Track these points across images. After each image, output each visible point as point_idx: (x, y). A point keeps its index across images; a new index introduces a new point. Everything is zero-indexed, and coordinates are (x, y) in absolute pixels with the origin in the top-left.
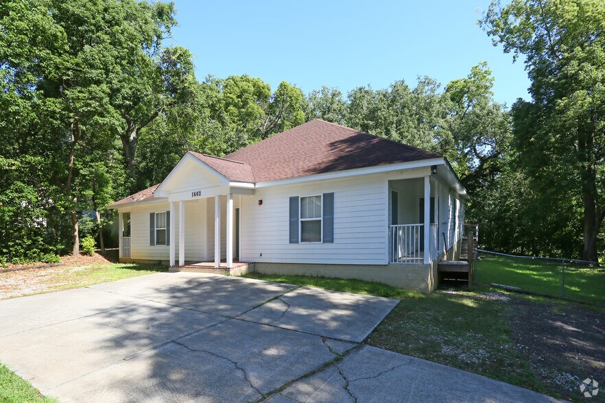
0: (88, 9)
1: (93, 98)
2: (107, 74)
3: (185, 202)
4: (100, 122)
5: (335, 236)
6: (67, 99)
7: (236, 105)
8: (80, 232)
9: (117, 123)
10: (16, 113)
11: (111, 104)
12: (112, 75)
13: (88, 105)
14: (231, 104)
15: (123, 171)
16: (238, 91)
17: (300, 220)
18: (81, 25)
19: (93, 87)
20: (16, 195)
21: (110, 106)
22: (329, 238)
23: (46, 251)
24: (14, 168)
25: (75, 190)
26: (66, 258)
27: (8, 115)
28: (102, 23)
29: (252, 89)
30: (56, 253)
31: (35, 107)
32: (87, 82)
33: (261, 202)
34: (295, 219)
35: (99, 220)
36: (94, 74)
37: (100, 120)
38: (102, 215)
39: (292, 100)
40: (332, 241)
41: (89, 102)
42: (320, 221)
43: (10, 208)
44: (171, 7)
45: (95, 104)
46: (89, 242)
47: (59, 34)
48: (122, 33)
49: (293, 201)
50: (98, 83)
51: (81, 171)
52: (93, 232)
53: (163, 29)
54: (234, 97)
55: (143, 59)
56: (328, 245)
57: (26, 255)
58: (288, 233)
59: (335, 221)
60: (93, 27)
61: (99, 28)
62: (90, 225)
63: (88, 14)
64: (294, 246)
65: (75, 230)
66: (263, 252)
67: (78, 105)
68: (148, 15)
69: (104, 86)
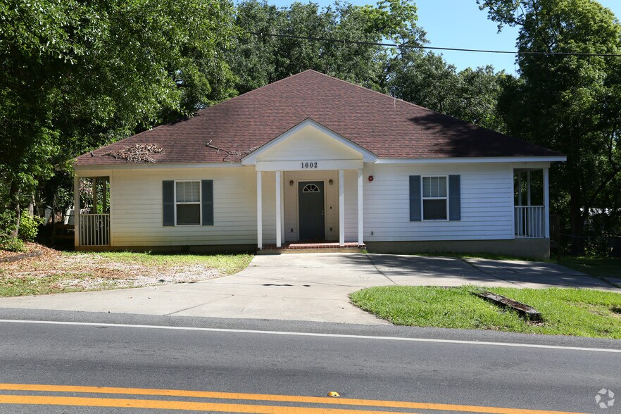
5: (462, 215)
17: (422, 198)
22: (456, 216)
33: (371, 178)
34: (416, 198)
40: (459, 219)
42: (446, 200)
49: (414, 181)
56: (455, 223)
58: (408, 211)
59: (463, 201)
64: (415, 224)
66: (374, 230)
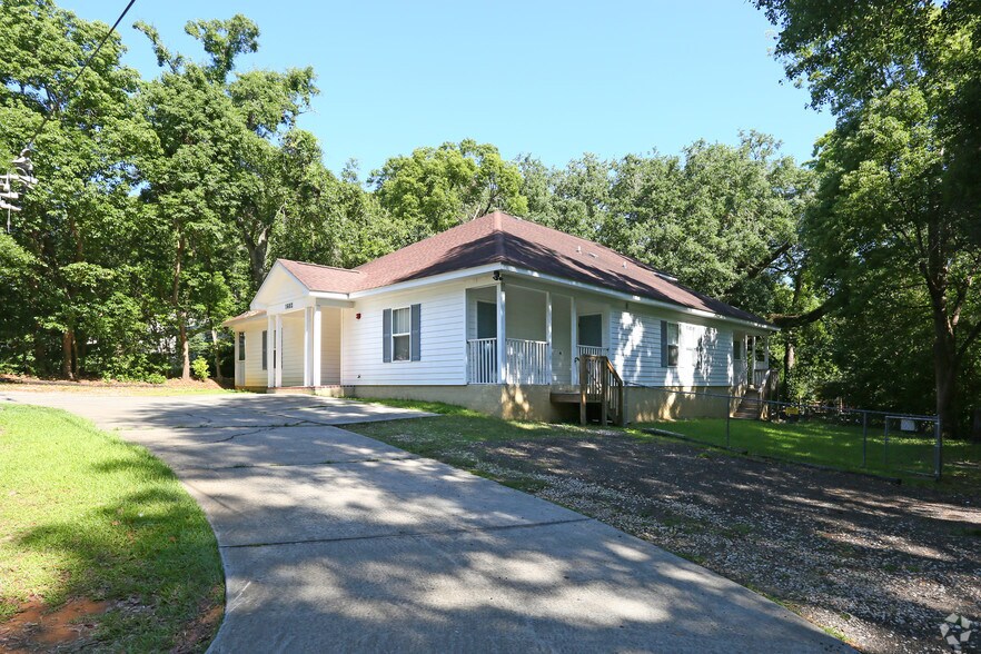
0: (184, 107)
1: (187, 204)
2: (202, 177)
3: (281, 315)
4: (196, 228)
5: (422, 353)
6: (162, 207)
7: (417, 192)
8: (191, 352)
9: (215, 228)
10: (110, 223)
11: (209, 207)
12: (207, 176)
13: (181, 211)
14: (410, 190)
15: (246, 283)
16: (420, 171)
17: (392, 335)
18: (178, 124)
19: (186, 191)
20: (115, 305)
21: (208, 210)
22: (417, 356)
23: (151, 371)
24: (109, 277)
25: (184, 303)
26: (174, 380)
27: (103, 226)
28: (202, 117)
29: (441, 168)
30: (163, 373)
31: (129, 216)
32: (179, 187)
33: (359, 316)
34: (387, 335)
35: (215, 340)
36: (187, 177)
37: (195, 226)
38: (219, 335)
39: (502, 182)
40: (419, 359)
41: (183, 207)
42: (409, 336)
43: (111, 320)
44: (308, 74)
45: (188, 209)
46: (201, 365)
47: (151, 140)
48: (223, 126)
49: (386, 313)
50: (192, 186)
51: (189, 282)
52: (206, 355)
53: (299, 100)
54: (413, 180)
55: (259, 149)
56: (416, 364)
57: (130, 374)
58: (382, 351)
59: (422, 336)
60: (190, 125)
61: (196, 124)
62: (204, 345)
63: (183, 112)
64: (388, 365)
65: (184, 350)
66: (361, 373)
67: (171, 212)
68: (279, 87)
69: (200, 190)
